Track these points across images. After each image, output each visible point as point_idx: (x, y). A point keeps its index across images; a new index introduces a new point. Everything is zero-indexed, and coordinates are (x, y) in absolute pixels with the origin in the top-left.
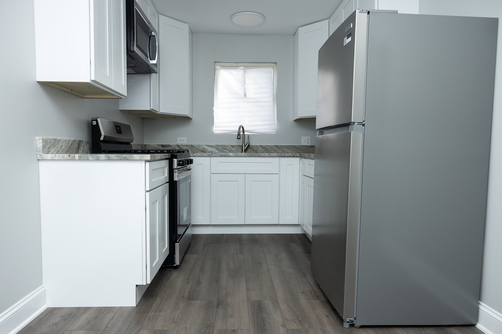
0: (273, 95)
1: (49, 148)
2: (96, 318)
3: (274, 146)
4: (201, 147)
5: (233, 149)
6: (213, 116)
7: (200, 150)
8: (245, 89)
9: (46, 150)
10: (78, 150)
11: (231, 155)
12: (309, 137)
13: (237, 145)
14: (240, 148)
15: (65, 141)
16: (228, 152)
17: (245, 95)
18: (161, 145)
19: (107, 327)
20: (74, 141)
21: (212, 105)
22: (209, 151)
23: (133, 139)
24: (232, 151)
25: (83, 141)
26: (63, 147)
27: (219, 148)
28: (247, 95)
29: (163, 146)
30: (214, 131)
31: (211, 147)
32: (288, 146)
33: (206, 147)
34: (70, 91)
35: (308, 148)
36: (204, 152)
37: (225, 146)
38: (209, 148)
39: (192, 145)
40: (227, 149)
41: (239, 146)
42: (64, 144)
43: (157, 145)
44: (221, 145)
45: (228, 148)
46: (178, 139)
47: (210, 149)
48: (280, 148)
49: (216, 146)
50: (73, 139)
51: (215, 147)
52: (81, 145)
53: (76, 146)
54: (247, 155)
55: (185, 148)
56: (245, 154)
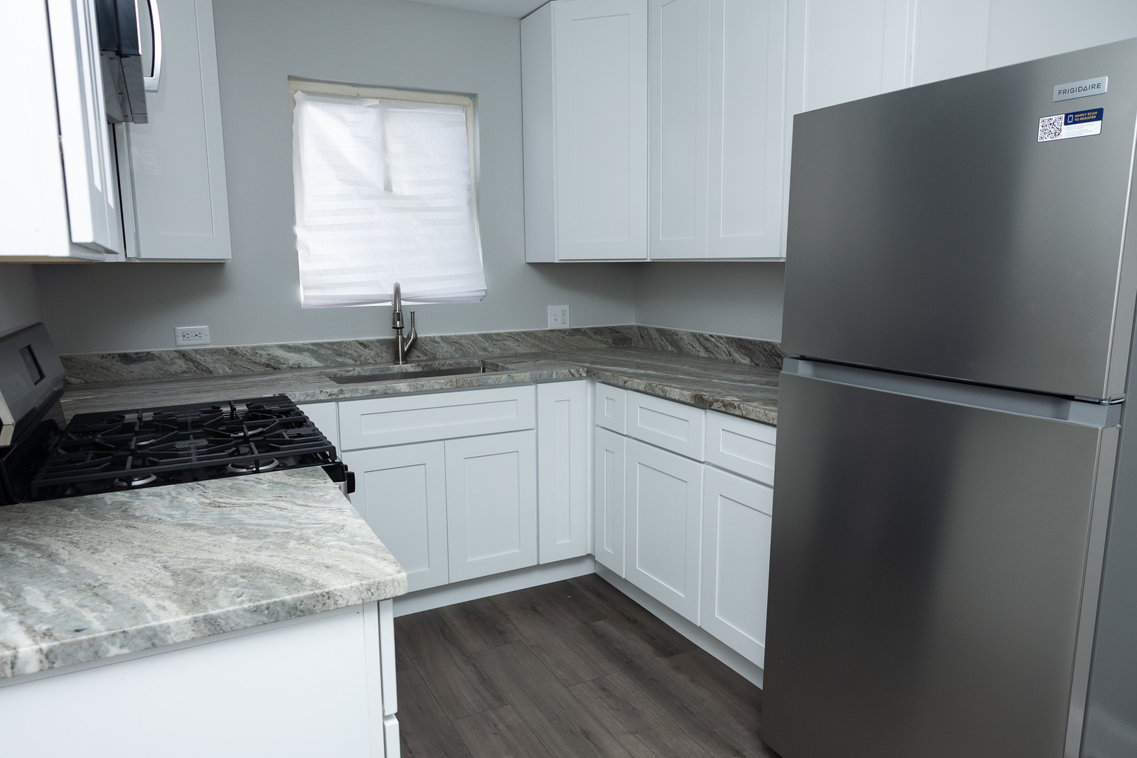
0: (469, 189)
3: (480, 335)
4: (262, 352)
5: (367, 353)
7: (260, 364)
8: (387, 168)
12: (567, 307)
13: (378, 341)
14: (384, 348)
16: (351, 361)
17: (388, 188)
18: (119, 355)
21: (291, 219)
22: (291, 362)
24: (363, 359)
27: (323, 351)
28: (396, 189)
29: (125, 358)
30: (302, 300)
31: (296, 352)
32: (518, 334)
33: (280, 353)
35: (564, 335)
36: (275, 368)
37: (339, 344)
38: (291, 354)
39: (230, 350)
40: (346, 353)
41: (382, 342)
44: (329, 343)
45: (350, 352)
46: (180, 330)
47: (293, 358)
48: (497, 340)
49: (311, 347)
51: (308, 350)
54: (449, 386)
55: (209, 362)
56: (442, 384)
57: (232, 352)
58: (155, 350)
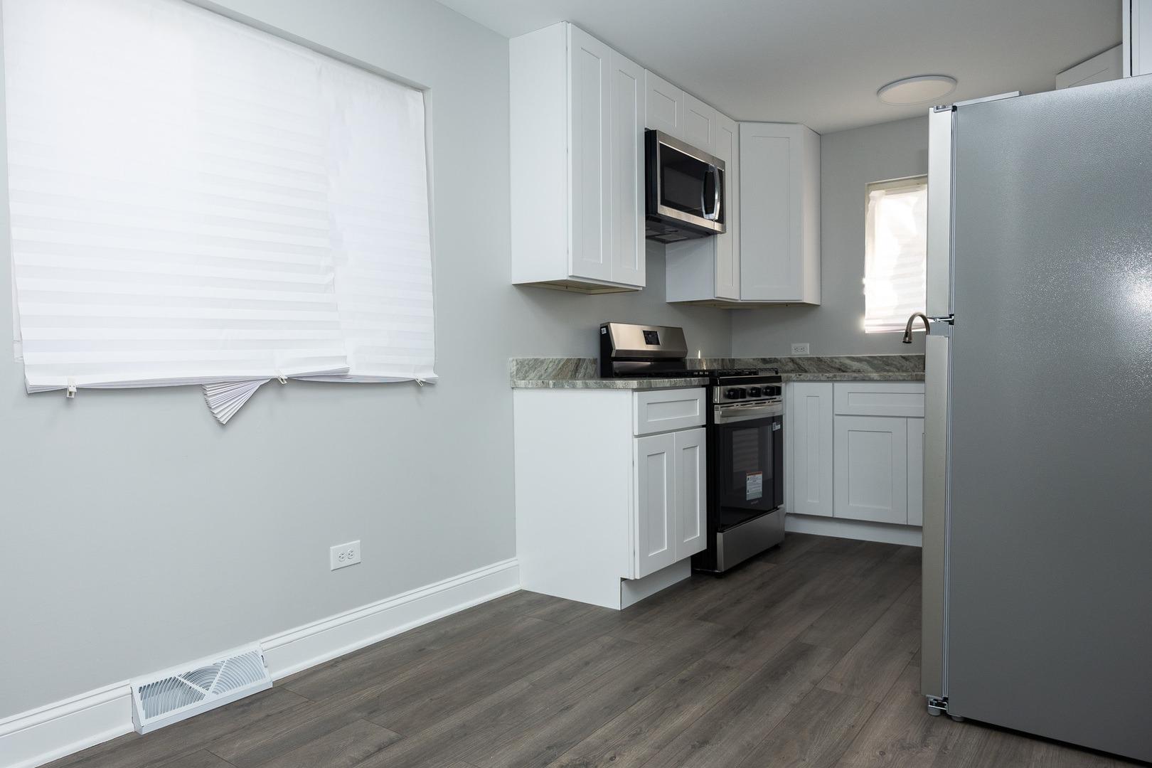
1: (526, 372)
2: (564, 610)
4: (837, 361)
5: (906, 364)
6: (864, 297)
7: (835, 368)
9: (521, 375)
10: (576, 373)
11: (875, 379)
15: (553, 361)
16: (895, 370)
18: (762, 359)
19: (568, 622)
20: (568, 360)
21: (860, 272)
22: (854, 368)
23: (687, 352)
24: (904, 368)
25: (585, 359)
26: (549, 370)
27: (875, 362)
29: (764, 361)
30: (866, 328)
31: (857, 362)
33: (848, 362)
34: (564, 288)
36: (844, 372)
37: (888, 357)
38: (854, 363)
39: (819, 358)
40: (892, 364)
42: (550, 366)
43: (754, 359)
44: (879, 357)
45: (895, 363)
46: (794, 346)
47: (856, 365)
49: (868, 359)
50: (566, 358)
51: (866, 360)
52: (582, 365)
53: (572, 367)
54: (910, 378)
55: (805, 365)
56: (904, 376)
57: (819, 359)
58: (778, 357)
